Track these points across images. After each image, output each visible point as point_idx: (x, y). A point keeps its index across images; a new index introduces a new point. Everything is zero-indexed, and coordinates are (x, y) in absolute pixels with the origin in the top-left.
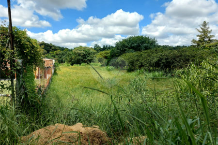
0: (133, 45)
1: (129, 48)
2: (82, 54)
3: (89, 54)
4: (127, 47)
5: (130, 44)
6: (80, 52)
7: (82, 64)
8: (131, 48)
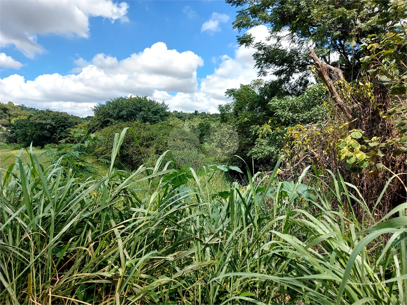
0: (122, 113)
1: (115, 119)
2: (48, 126)
3: (62, 126)
4: (111, 116)
5: (117, 111)
6: (44, 122)
7: (45, 146)
8: (119, 118)
